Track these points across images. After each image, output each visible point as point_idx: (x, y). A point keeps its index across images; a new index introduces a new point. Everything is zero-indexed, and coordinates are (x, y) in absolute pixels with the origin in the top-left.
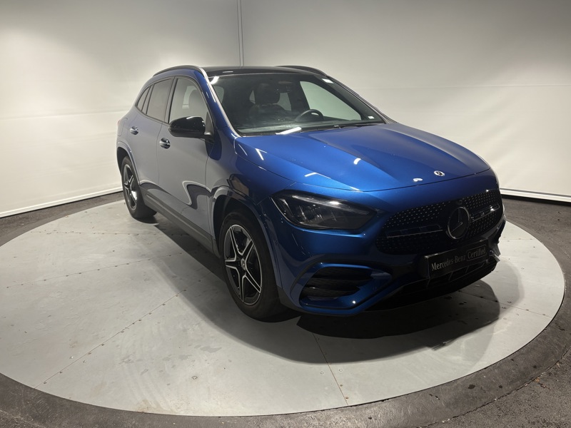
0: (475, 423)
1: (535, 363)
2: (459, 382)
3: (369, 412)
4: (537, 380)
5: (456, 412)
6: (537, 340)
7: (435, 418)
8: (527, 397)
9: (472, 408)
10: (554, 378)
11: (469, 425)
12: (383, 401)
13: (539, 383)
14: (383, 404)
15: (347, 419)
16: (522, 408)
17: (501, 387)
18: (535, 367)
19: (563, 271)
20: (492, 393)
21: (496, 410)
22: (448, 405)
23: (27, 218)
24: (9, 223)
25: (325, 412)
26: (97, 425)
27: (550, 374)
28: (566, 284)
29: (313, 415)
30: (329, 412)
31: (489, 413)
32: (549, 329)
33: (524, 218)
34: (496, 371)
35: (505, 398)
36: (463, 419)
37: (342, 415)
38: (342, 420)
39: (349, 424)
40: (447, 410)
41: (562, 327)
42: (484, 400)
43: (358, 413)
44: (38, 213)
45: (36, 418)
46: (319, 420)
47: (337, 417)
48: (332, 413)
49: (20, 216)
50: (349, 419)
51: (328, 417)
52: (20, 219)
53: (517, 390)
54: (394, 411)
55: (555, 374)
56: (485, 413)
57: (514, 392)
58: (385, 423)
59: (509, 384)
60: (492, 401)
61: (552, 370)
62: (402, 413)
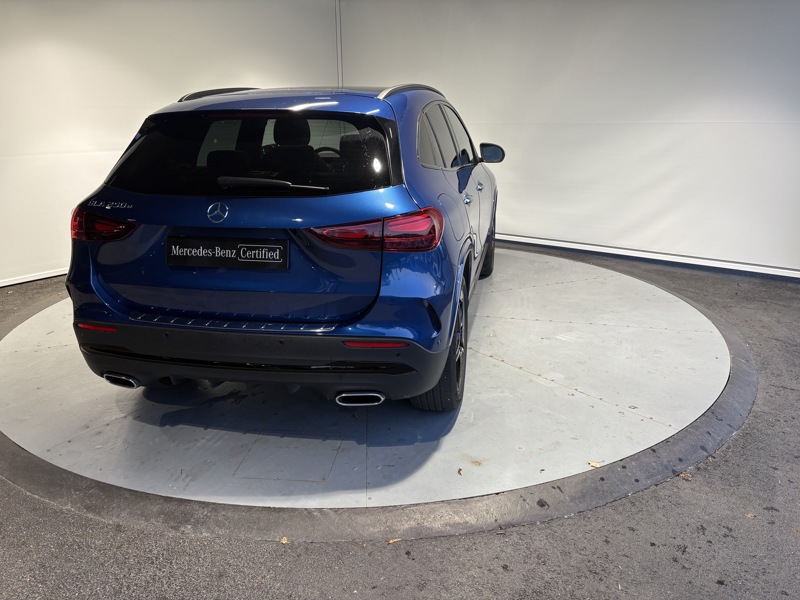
0: (603, 518)
1: (681, 456)
2: (588, 474)
3: (480, 505)
4: (681, 475)
5: (582, 507)
6: (687, 431)
8: (667, 492)
9: (601, 503)
10: (703, 473)
11: (596, 520)
13: (684, 479)
14: (498, 497)
16: (661, 504)
17: (637, 481)
18: (681, 460)
19: (731, 354)
20: (626, 487)
21: (629, 505)
22: (573, 499)
27: (699, 469)
30: (433, 506)
31: (621, 508)
32: (703, 418)
34: (634, 463)
35: (641, 493)
36: (589, 514)
37: (448, 508)
38: (449, 514)
39: (457, 518)
40: (571, 504)
41: (720, 417)
42: (615, 495)
43: (468, 506)
46: (421, 513)
50: (455, 512)
51: (433, 511)
53: (657, 485)
54: (509, 504)
55: (705, 469)
56: (616, 509)
57: (654, 487)
58: (498, 517)
59: (648, 478)
60: (626, 496)
61: (701, 465)
62: (519, 508)
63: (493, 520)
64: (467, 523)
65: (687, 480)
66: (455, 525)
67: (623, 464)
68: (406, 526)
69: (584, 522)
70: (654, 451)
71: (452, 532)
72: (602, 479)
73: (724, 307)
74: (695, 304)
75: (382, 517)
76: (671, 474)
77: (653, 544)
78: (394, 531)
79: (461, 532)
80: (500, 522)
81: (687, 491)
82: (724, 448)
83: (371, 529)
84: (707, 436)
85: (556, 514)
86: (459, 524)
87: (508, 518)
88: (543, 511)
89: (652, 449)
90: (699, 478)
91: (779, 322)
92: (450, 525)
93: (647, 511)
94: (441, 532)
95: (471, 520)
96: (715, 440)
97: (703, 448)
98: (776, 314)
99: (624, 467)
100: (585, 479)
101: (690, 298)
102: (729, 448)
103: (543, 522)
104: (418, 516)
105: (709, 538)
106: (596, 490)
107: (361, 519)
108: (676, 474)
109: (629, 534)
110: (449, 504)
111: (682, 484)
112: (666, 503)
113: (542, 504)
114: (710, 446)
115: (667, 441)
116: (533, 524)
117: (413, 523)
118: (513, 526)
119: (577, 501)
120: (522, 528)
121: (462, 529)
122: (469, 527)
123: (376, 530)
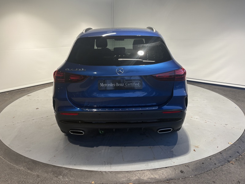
0: (204, 178)
1: (230, 155)
2: (198, 161)
3: (160, 172)
4: (231, 162)
5: (196, 173)
6: (232, 146)
8: (226, 168)
9: (203, 172)
11: (201, 178)
12: (166, 167)
14: (166, 169)
15: (151, 174)
16: (224, 173)
17: (215, 164)
18: (230, 157)
20: (211, 166)
21: (213, 173)
22: (193, 170)
23: (24, 90)
24: (17, 92)
25: (143, 171)
26: (52, 172)
27: (236, 160)
29: (137, 172)
30: (144, 171)
31: (210, 174)
32: (238, 141)
33: (231, 95)
34: (214, 158)
35: (217, 169)
36: (199, 176)
37: (149, 172)
38: (149, 174)
39: (152, 176)
41: (243, 141)
42: (208, 169)
43: (156, 172)
44: (29, 88)
45: (28, 169)
46: (140, 174)
47: (147, 173)
49: (22, 90)
50: (152, 174)
51: (144, 173)
52: (22, 91)
53: (222, 166)
54: (170, 171)
55: (239, 160)
56: (208, 174)
57: (221, 167)
58: (167, 176)
59: (219, 163)
60: (211, 170)
61: (237, 158)
62: (174, 173)
63: (165, 177)
64: (156, 178)
65: (233, 164)
66: (152, 179)
67: (210, 158)
68: (135, 178)
69: (197, 179)
70: (221, 153)
71: (151, 181)
72: (203, 163)
73: (242, 101)
74: (232, 100)
75: (126, 175)
76: (227, 162)
78: (131, 180)
79: (154, 181)
80: (167, 178)
81: (233, 168)
83: (123, 179)
84: (239, 148)
85: (187, 176)
87: (170, 177)
88: (182, 174)
89: (220, 153)
90: (237, 163)
92: (150, 179)
93: (219, 175)
94: (147, 181)
95: (157, 177)
96: (242, 149)
97: (238, 152)
99: (210, 159)
100: (197, 163)
101: (230, 98)
103: (182, 179)
104: (139, 175)
106: (201, 167)
107: (119, 176)
108: (229, 162)
110: (150, 171)
111: (231, 165)
112: (226, 172)
113: (182, 172)
114: (240, 151)
115: (225, 149)
116: (179, 179)
117: (137, 177)
118: (172, 180)
119: (194, 171)
120: (175, 181)
121: (154, 180)
122: (157, 180)
123: (124, 180)
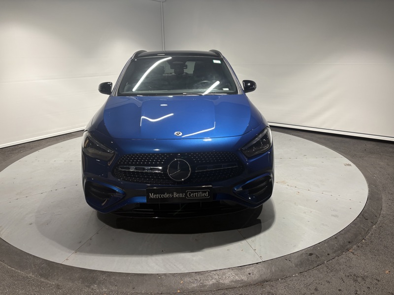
0: (313, 276)
1: (349, 240)
2: (303, 251)
3: (249, 270)
4: (350, 250)
5: (302, 270)
6: (351, 226)
7: (289, 274)
8: (344, 260)
10: (361, 249)
11: (309, 277)
12: (257, 263)
13: (352, 252)
14: (258, 265)
15: (236, 274)
16: (342, 267)
17: (328, 254)
18: (349, 242)
19: (368, 183)
20: (323, 258)
21: (325, 268)
22: (296, 266)
23: (24, 147)
24: (13, 150)
25: (222, 271)
26: (81, 280)
27: (358, 247)
28: (369, 191)
29: (215, 273)
30: (224, 271)
31: (321, 270)
32: (358, 219)
34: (326, 245)
35: (331, 261)
36: (306, 274)
37: (232, 272)
38: (233, 275)
39: (237, 277)
40: (296, 268)
41: (366, 218)
42: (318, 263)
43: (242, 271)
44: (31, 144)
45: (42, 275)
46: (218, 275)
47: (229, 273)
48: (226, 271)
49: (20, 146)
50: (237, 275)
51: (224, 274)
52: (20, 148)
53: (338, 256)
54: (264, 269)
55: (362, 247)
56: (319, 271)
57: (337, 258)
59: (334, 252)
60: (324, 263)
61: (360, 244)
62: (269, 271)
63: (256, 278)
64: (243, 280)
66: (236, 281)
67: (320, 245)
68: (211, 283)
69: (303, 279)
71: (235, 286)
72: (311, 254)
73: (360, 157)
75: (198, 277)
76: (345, 250)
77: (340, 290)
78: (205, 286)
79: (240, 285)
80: (260, 279)
81: (354, 259)
82: (370, 234)
85: (288, 274)
86: (239, 281)
87: (264, 277)
88: (281, 273)
89: (335, 237)
90: (359, 251)
91: (388, 165)
92: (234, 282)
93: (335, 271)
95: (244, 278)
96: (365, 230)
98: (386, 160)
100: (302, 254)
102: (372, 235)
103: (282, 279)
104: (216, 277)
105: (368, 286)
106: (308, 260)
107: (187, 279)
108: (347, 250)
109: (327, 285)
110: (233, 270)
111: (351, 255)
112: (344, 266)
114: (363, 233)
115: (341, 232)
116: (277, 280)
117: (214, 281)
118: (267, 281)
119: (299, 267)
120: (272, 283)
121: (240, 283)
122: (244, 283)
123: (195, 285)
